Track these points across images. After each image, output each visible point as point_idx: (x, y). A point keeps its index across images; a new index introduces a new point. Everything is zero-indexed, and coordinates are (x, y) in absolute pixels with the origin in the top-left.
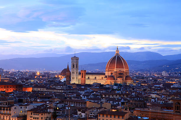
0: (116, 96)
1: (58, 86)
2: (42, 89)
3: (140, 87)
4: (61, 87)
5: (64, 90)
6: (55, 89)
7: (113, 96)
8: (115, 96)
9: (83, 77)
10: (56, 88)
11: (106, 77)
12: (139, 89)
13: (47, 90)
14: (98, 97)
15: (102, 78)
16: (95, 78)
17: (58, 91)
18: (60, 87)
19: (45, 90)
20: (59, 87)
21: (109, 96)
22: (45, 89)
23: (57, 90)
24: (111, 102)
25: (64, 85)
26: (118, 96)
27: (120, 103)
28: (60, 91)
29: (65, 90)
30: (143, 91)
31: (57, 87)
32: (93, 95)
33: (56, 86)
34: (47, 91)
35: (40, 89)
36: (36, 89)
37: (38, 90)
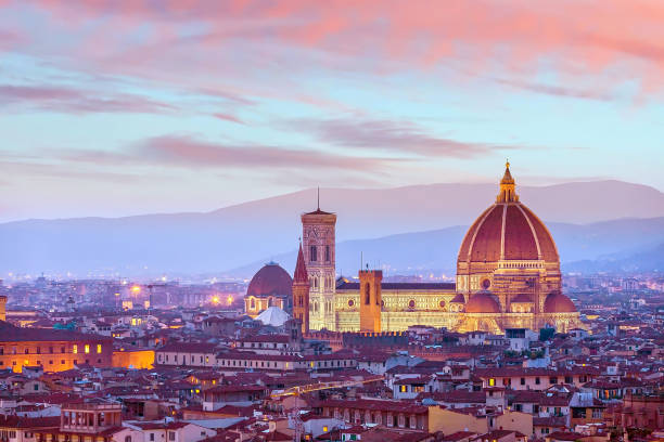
0: (538, 382)
1: (265, 345)
2: (197, 356)
3: (618, 339)
4: (280, 346)
5: (296, 359)
6: (253, 356)
7: (523, 383)
8: (531, 383)
9: (368, 302)
10: (259, 352)
11: (460, 299)
12: (616, 348)
13: (221, 361)
14: (462, 386)
15: (442, 304)
16: (412, 304)
17: (272, 364)
18: (275, 348)
19: (212, 360)
20: (271, 345)
22: (212, 357)
23: (266, 363)
24: (528, 407)
25: (294, 338)
26: (545, 384)
27: (565, 410)
28: (280, 366)
29: (300, 360)
30: (636, 358)
31: (260, 348)
32: (440, 379)
33: (257, 345)
34: (221, 365)
35: (188, 355)
36: (172, 355)
37: (180, 362)
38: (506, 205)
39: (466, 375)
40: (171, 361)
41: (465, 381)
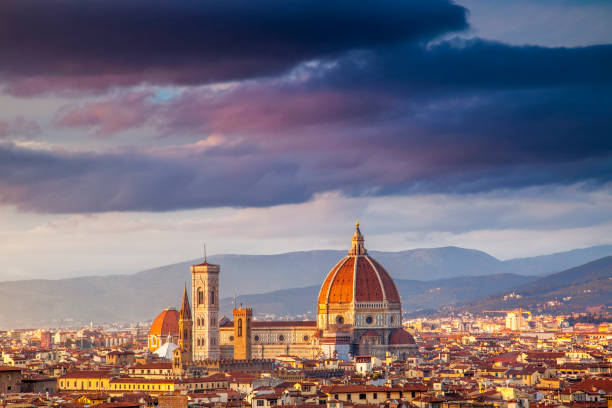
0: (375, 397)
1: (152, 371)
2: (94, 381)
4: (165, 371)
5: (176, 382)
6: (143, 381)
7: (363, 397)
8: (370, 398)
9: (240, 334)
10: (147, 377)
11: (319, 334)
13: (113, 385)
14: (311, 400)
15: (306, 338)
16: (281, 338)
17: (156, 386)
18: (161, 374)
19: (106, 384)
20: (157, 371)
21: (349, 397)
22: (106, 382)
23: (151, 386)
25: (177, 365)
26: (382, 397)
28: (164, 387)
29: (180, 383)
30: (462, 379)
31: (148, 374)
32: (292, 394)
33: (146, 371)
34: (113, 388)
35: (86, 381)
36: (72, 381)
37: (79, 387)
38: (356, 257)
39: (314, 390)
40: (72, 387)
41: (312, 396)
